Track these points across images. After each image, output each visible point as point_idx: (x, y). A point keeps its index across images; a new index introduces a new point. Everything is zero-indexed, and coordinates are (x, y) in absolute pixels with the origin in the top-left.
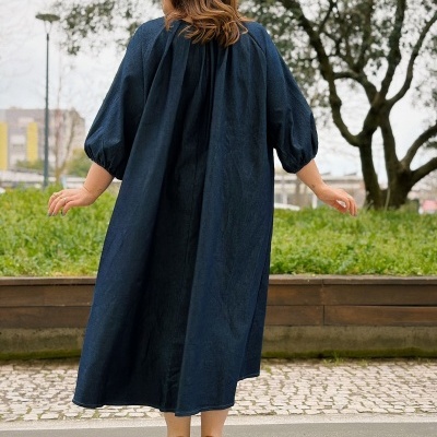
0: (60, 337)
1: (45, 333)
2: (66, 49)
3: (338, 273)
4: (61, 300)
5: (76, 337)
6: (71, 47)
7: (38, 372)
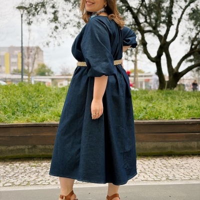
0: (18, 149)
1: (11, 148)
2: (26, 22)
3: (138, 119)
4: (17, 134)
5: (25, 149)
6: (28, 21)
7: (8, 165)
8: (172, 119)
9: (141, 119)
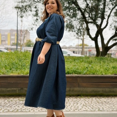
0: (12, 90)
1: (9, 89)
2: (20, 16)
3: (83, 74)
4: (12, 81)
5: (16, 90)
7: (6, 99)
8: (103, 74)
9: (85, 74)
